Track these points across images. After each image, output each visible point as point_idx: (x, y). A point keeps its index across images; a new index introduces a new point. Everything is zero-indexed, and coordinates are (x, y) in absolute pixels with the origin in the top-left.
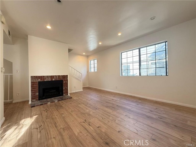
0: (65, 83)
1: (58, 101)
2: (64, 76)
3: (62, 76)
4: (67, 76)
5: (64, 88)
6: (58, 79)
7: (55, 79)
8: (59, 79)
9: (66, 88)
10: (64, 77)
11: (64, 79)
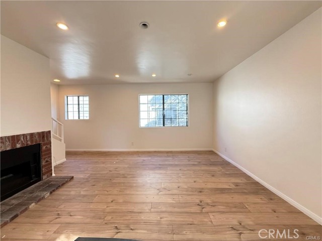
0: (45, 151)
1: (51, 193)
2: (43, 132)
3: (39, 134)
4: (49, 132)
5: (43, 163)
6: (29, 143)
7: (23, 144)
8: (32, 141)
9: (47, 161)
10: (43, 137)
11: (44, 141)
